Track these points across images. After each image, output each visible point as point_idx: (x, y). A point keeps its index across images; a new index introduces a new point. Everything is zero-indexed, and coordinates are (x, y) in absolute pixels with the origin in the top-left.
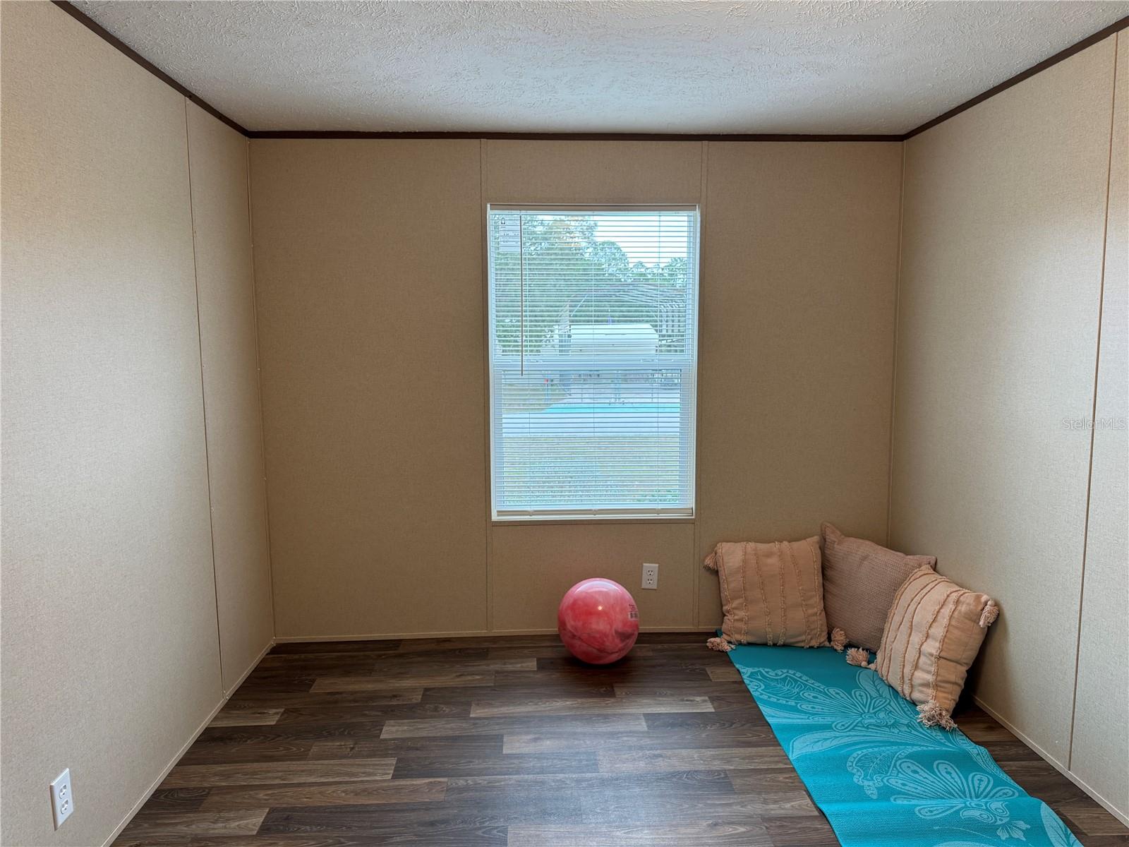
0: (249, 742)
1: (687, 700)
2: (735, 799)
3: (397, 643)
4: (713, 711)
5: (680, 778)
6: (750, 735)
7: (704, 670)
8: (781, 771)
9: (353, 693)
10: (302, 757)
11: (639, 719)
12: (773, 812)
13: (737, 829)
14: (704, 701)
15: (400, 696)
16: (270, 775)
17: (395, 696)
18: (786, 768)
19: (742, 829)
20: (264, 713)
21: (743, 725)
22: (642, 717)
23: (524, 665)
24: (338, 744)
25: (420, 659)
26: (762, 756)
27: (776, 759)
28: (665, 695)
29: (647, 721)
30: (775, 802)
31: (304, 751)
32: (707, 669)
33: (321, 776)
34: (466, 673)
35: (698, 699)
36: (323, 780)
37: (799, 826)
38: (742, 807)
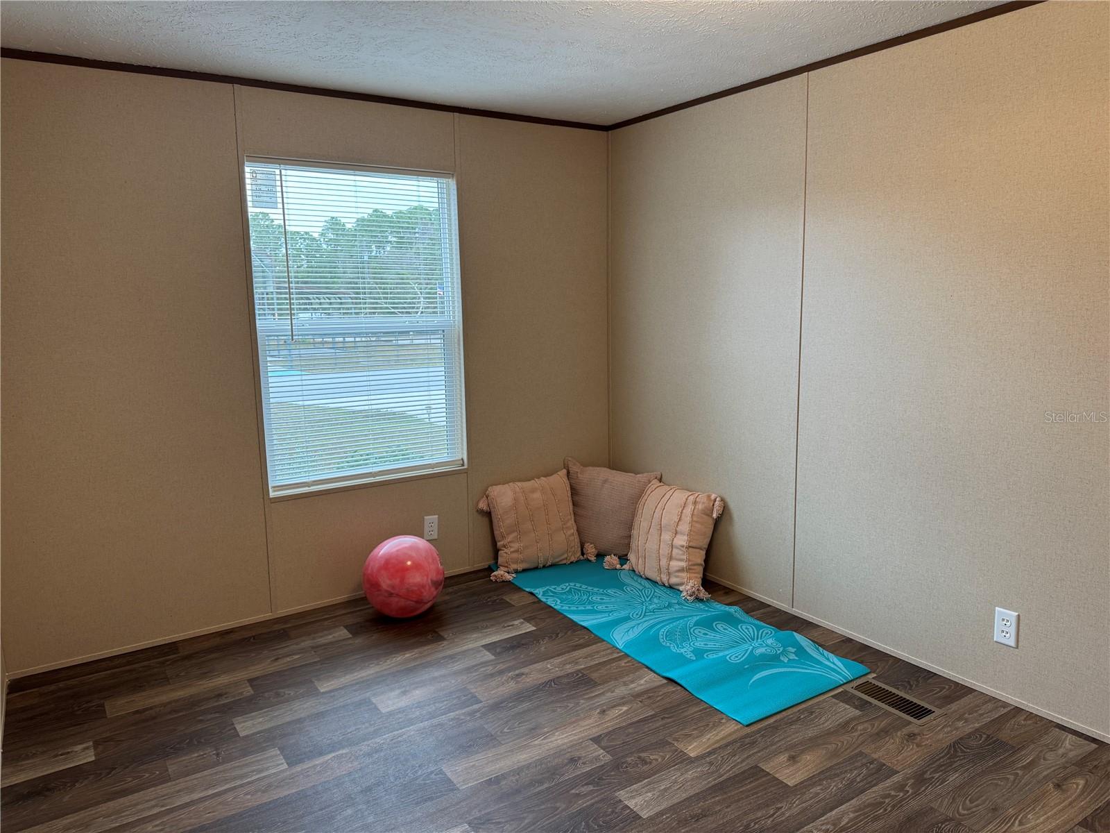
0: (77, 785)
1: (509, 626)
2: (602, 689)
3: (172, 647)
4: (535, 628)
5: (551, 686)
6: (577, 639)
7: (502, 599)
8: (619, 659)
9: (165, 705)
10: (165, 779)
11: (480, 651)
12: (636, 689)
13: (622, 710)
14: (522, 623)
15: (226, 694)
16: (139, 807)
17: (220, 695)
18: (620, 656)
19: (625, 708)
20: (69, 753)
21: (566, 633)
22: (481, 649)
23: (336, 635)
24: (196, 755)
25: (213, 656)
26: (598, 652)
27: (609, 651)
28: (487, 627)
29: (489, 650)
30: (632, 682)
31: (160, 774)
32: (504, 598)
33: (206, 789)
34: (280, 656)
35: (516, 622)
36: (210, 792)
37: (661, 693)
38: (612, 692)
